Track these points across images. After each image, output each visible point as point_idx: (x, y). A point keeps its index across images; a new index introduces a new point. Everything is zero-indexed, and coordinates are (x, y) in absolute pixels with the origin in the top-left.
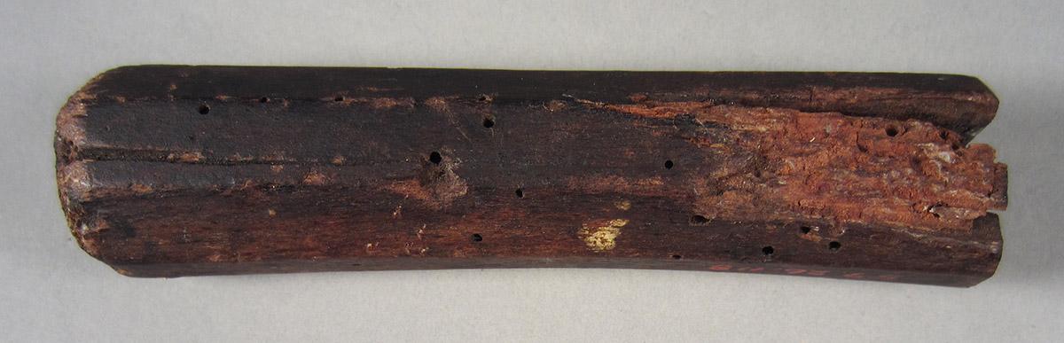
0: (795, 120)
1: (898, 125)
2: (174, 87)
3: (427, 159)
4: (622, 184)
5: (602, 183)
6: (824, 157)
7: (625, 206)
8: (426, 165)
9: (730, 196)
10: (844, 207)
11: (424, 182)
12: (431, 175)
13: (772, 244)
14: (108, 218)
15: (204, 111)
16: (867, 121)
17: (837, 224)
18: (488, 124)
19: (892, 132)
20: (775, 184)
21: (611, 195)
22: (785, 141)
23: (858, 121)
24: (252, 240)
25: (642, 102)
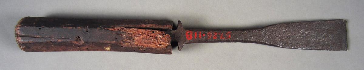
0: (137, 31)
1: (154, 31)
2: (35, 24)
3: (77, 37)
4: (109, 42)
5: (106, 42)
6: (141, 37)
7: (110, 45)
8: (77, 38)
9: (126, 44)
10: (145, 45)
11: (77, 41)
12: (78, 40)
13: (135, 50)
14: (25, 46)
15: (40, 29)
16: (150, 30)
17: (144, 47)
18: (87, 31)
19: (153, 32)
20: (133, 41)
21: (107, 43)
22: (136, 34)
23: (148, 30)
24: (50, 49)
25: (112, 28)
